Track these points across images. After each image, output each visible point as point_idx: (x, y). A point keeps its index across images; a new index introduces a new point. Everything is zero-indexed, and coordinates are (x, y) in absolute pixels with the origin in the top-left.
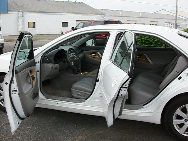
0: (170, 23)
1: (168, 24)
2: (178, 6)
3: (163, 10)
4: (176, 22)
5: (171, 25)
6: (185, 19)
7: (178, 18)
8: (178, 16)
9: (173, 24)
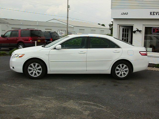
0: (62, 30)
1: (61, 31)
2: (69, 17)
3: (54, 19)
4: (67, 29)
5: (63, 31)
6: (73, 27)
7: (68, 27)
8: (69, 25)
9: (65, 31)
